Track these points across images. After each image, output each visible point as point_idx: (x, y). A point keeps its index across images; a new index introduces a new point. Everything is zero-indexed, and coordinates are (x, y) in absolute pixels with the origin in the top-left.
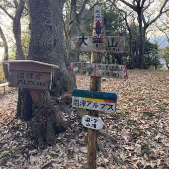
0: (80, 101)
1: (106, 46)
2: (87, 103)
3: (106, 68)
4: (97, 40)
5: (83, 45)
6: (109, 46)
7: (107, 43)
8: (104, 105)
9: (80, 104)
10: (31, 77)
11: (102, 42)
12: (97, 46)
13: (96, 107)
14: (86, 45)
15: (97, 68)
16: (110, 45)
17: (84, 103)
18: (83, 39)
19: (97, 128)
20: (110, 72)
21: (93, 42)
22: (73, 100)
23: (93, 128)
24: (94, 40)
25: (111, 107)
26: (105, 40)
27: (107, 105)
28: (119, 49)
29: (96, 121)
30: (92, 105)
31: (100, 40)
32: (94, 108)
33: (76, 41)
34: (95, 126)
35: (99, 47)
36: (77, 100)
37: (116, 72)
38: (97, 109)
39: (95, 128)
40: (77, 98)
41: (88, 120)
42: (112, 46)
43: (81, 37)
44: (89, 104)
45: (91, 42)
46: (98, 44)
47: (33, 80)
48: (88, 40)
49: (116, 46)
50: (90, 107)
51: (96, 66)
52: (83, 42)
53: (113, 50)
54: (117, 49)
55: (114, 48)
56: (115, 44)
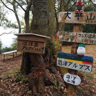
0: (63, 62)
1: (85, 19)
2: (68, 64)
3: (85, 36)
5: (67, 18)
6: (88, 19)
7: (87, 17)
8: (83, 66)
9: (63, 64)
10: (31, 45)
11: (82, 16)
12: (78, 19)
13: (75, 67)
14: (70, 18)
15: (78, 36)
17: (66, 63)
18: (68, 14)
19: (75, 84)
20: (88, 39)
21: (75, 16)
22: (57, 61)
23: (72, 84)
24: (76, 15)
25: (88, 68)
26: (85, 14)
27: (84, 66)
29: (75, 78)
30: (72, 65)
32: (74, 68)
33: (62, 16)
34: (74, 82)
35: (80, 19)
36: (60, 61)
37: (93, 39)
38: (76, 69)
39: (73, 84)
40: (61, 59)
41: (68, 77)
43: (66, 12)
44: (70, 64)
46: (79, 17)
47: (32, 47)
48: (72, 14)
50: (71, 67)
51: (76, 35)
52: (67, 16)
53: (91, 22)
54: (94, 22)
55: (92, 20)
56: (93, 18)
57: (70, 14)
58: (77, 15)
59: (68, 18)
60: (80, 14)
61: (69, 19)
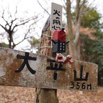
4: (56, 65)
5: (25, 72)
6: (76, 79)
7: (73, 73)
11: (64, 70)
12: (55, 76)
14: (33, 72)
16: (78, 76)
21: (48, 68)
28: (90, 85)
31: (61, 65)
35: (58, 78)
42: (81, 79)
45: (44, 68)
46: (58, 72)
48: (38, 61)
49: (86, 79)
52: (26, 66)
53: (83, 86)
54: (88, 85)
55: (83, 82)
56: (85, 76)
57: (35, 59)
58: (51, 65)
59: (29, 72)
60: (59, 64)
61: (32, 75)
